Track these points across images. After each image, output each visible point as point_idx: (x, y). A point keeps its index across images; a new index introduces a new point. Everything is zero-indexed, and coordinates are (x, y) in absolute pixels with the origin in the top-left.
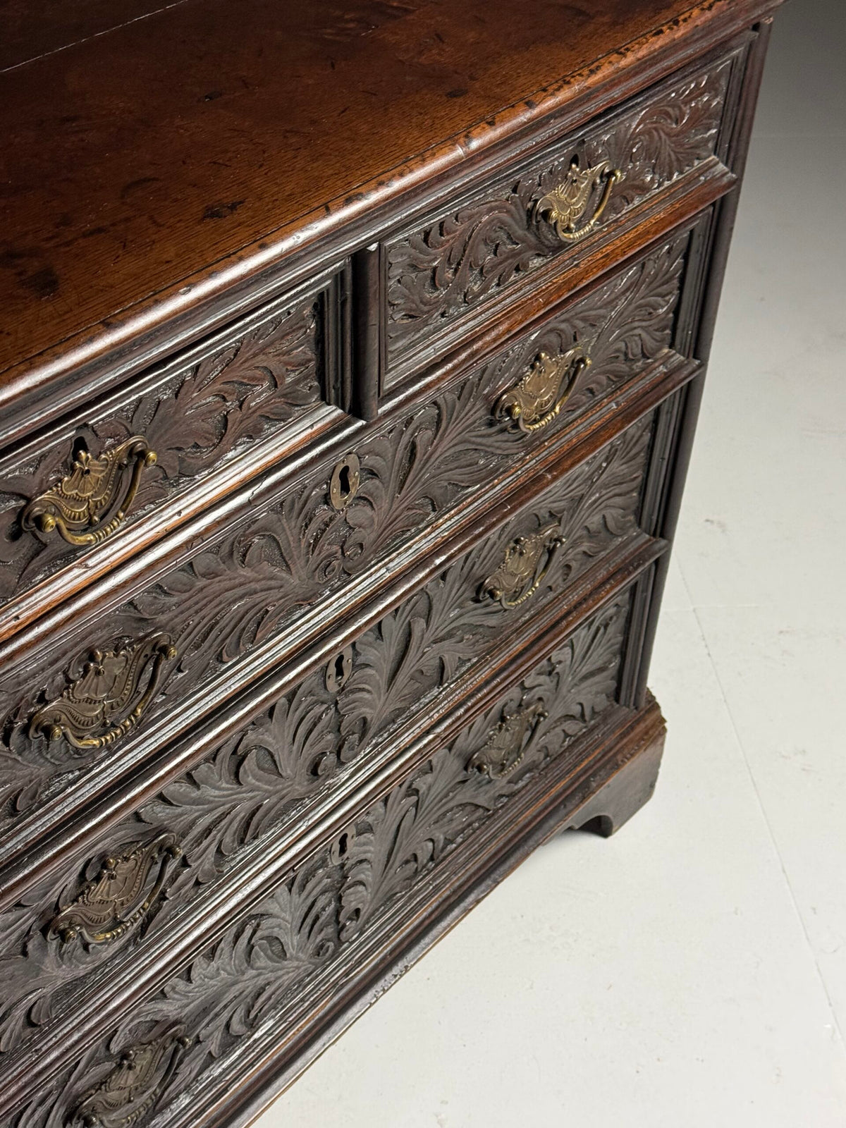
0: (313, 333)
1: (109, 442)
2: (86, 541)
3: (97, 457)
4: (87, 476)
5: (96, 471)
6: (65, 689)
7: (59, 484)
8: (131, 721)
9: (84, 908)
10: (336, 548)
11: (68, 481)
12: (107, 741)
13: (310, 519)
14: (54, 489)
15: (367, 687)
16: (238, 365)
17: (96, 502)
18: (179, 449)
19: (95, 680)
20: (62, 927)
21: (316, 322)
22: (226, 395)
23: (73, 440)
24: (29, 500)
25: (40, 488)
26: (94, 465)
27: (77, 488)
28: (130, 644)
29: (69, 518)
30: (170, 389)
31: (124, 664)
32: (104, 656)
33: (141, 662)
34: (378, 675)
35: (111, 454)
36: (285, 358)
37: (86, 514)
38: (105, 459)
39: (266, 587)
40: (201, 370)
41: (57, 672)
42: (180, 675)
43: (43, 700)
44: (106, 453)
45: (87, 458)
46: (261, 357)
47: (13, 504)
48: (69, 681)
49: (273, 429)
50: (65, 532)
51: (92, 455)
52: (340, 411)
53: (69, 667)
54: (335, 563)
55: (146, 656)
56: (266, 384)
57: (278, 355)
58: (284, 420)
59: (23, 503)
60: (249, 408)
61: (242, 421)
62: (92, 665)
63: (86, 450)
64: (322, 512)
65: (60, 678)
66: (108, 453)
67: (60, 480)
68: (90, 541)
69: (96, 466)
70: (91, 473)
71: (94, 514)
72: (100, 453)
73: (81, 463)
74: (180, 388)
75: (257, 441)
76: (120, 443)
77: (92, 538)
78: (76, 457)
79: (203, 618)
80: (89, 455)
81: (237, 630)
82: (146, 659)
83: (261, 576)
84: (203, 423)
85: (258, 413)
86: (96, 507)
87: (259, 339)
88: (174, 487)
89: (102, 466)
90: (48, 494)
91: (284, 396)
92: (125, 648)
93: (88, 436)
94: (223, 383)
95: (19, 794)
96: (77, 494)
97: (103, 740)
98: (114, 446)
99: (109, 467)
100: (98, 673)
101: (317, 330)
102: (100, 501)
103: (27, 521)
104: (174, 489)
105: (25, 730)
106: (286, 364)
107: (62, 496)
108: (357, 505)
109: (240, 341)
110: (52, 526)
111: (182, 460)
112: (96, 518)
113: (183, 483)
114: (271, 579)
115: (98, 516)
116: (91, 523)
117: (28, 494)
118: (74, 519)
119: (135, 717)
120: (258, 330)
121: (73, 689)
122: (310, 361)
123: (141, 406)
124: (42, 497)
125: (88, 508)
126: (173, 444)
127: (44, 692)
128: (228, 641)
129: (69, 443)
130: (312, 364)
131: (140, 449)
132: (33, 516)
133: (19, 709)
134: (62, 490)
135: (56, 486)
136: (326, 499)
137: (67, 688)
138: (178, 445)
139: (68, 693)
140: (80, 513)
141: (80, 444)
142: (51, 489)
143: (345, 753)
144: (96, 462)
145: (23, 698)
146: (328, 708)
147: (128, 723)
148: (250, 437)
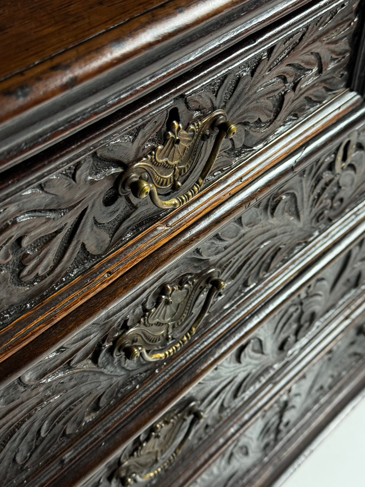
0: (355, 27)
1: (197, 114)
2: (171, 204)
3: (186, 128)
4: (176, 145)
5: (184, 141)
6: (142, 317)
7: (153, 153)
8: (187, 337)
9: (137, 459)
10: (329, 201)
11: (161, 150)
12: (169, 353)
13: (318, 180)
14: (149, 156)
15: (320, 292)
16: (301, 49)
17: (180, 170)
18: (246, 124)
19: (164, 309)
20: (123, 474)
21: (359, 18)
22: (287, 76)
23: (169, 110)
24: (126, 166)
25: (136, 156)
26: (183, 135)
27: (167, 157)
28: (191, 279)
29: (158, 184)
30: (248, 67)
31: (185, 295)
32: (173, 290)
33: (197, 292)
34: (326, 285)
35: (198, 125)
36: (332, 47)
37: (172, 180)
38: (193, 131)
39: (283, 231)
40: (275, 50)
41: (137, 305)
42: (220, 298)
43: (125, 327)
44: (193, 124)
45: (179, 128)
46: (318, 44)
47: (113, 170)
48: (145, 310)
49: (312, 109)
50: (157, 197)
51: (182, 125)
52: (358, 97)
53: (147, 300)
54: (326, 212)
55: (201, 287)
56: (315, 70)
57: (329, 43)
58: (320, 102)
59: (120, 170)
60: (301, 89)
61: (293, 101)
62: (163, 297)
63: (178, 122)
64: (327, 176)
65: (139, 310)
66: (196, 124)
67: (154, 149)
68: (175, 205)
69: (184, 136)
70: (181, 142)
71: (178, 180)
72: (189, 124)
73: (174, 133)
74: (256, 67)
75: (301, 118)
76: (205, 116)
77: (177, 201)
78: (170, 126)
79: (240, 257)
80: (181, 125)
81: (260, 263)
82: (200, 290)
83: (282, 224)
84: (267, 101)
85: (305, 95)
86: (180, 174)
87: (319, 26)
88: (237, 156)
89: (189, 136)
90: (144, 162)
91: (324, 81)
92: (187, 283)
93: (182, 108)
94: (287, 65)
95: (102, 395)
96: (167, 162)
97: (167, 353)
98: (200, 118)
99: (195, 137)
100: (167, 303)
101: (358, 24)
102: (184, 169)
103: (123, 187)
104: (237, 159)
105: (111, 351)
106: (333, 52)
107: (154, 163)
108: (347, 170)
109: (307, 27)
110: (147, 193)
111: (247, 133)
112: (179, 184)
113: (244, 153)
114: (287, 225)
115: (180, 182)
116: (175, 188)
117: (125, 161)
118: (162, 185)
119: (190, 334)
120: (321, 18)
121: (148, 317)
122: (346, 51)
123: (226, 81)
124: (138, 164)
125: (174, 176)
126: (244, 119)
127: (126, 321)
128: (253, 272)
129: (165, 112)
130: (348, 55)
131: (221, 122)
132: (130, 182)
133: (107, 336)
134: (155, 158)
135: (151, 154)
136: (331, 167)
137: (144, 316)
138: (247, 120)
139: (144, 320)
140: (167, 179)
141: (174, 114)
142: (146, 157)
143: (301, 333)
144: (185, 132)
145: (111, 327)
146: (297, 309)
147: (185, 338)
148: (296, 115)
